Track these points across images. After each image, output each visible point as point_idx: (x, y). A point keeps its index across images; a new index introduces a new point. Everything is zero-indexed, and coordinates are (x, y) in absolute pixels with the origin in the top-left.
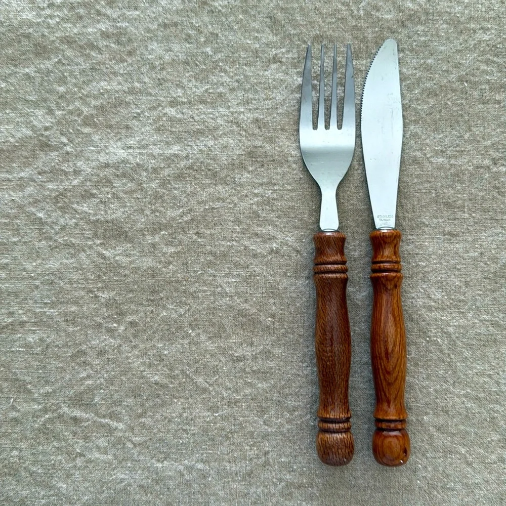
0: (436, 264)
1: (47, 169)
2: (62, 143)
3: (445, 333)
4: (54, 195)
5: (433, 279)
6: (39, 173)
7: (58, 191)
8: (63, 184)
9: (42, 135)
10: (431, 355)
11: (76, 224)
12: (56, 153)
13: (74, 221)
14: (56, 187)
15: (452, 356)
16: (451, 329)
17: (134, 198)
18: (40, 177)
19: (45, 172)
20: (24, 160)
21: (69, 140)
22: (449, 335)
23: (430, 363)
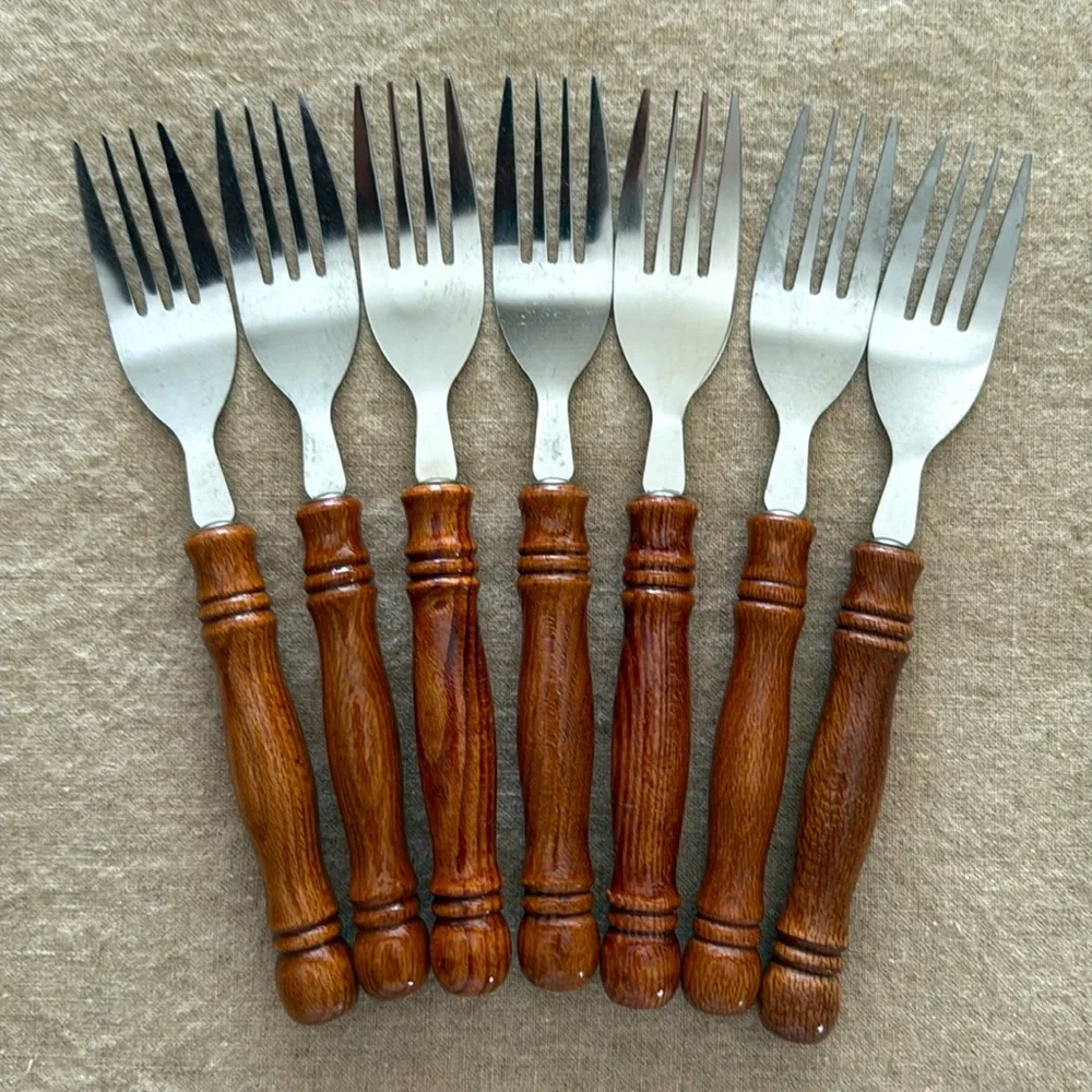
0: (952, 757)
1: (96, 552)
2: (130, 494)
3: (972, 909)
4: (113, 609)
5: (946, 790)
6: (79, 562)
7: (122, 601)
8: (134, 585)
9: (85, 477)
10: (943, 957)
11: (164, 674)
12: (116, 516)
13: (159, 666)
14: (118, 592)
15: (988, 960)
16: (985, 901)
17: (293, 615)
18: (81, 571)
19: (91, 559)
20: (43, 533)
21: (145, 487)
22: (981, 913)
23: (939, 975)
